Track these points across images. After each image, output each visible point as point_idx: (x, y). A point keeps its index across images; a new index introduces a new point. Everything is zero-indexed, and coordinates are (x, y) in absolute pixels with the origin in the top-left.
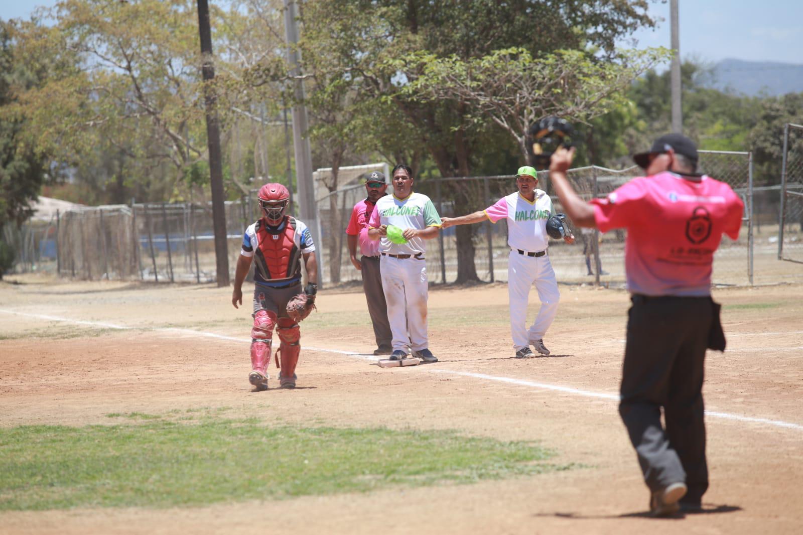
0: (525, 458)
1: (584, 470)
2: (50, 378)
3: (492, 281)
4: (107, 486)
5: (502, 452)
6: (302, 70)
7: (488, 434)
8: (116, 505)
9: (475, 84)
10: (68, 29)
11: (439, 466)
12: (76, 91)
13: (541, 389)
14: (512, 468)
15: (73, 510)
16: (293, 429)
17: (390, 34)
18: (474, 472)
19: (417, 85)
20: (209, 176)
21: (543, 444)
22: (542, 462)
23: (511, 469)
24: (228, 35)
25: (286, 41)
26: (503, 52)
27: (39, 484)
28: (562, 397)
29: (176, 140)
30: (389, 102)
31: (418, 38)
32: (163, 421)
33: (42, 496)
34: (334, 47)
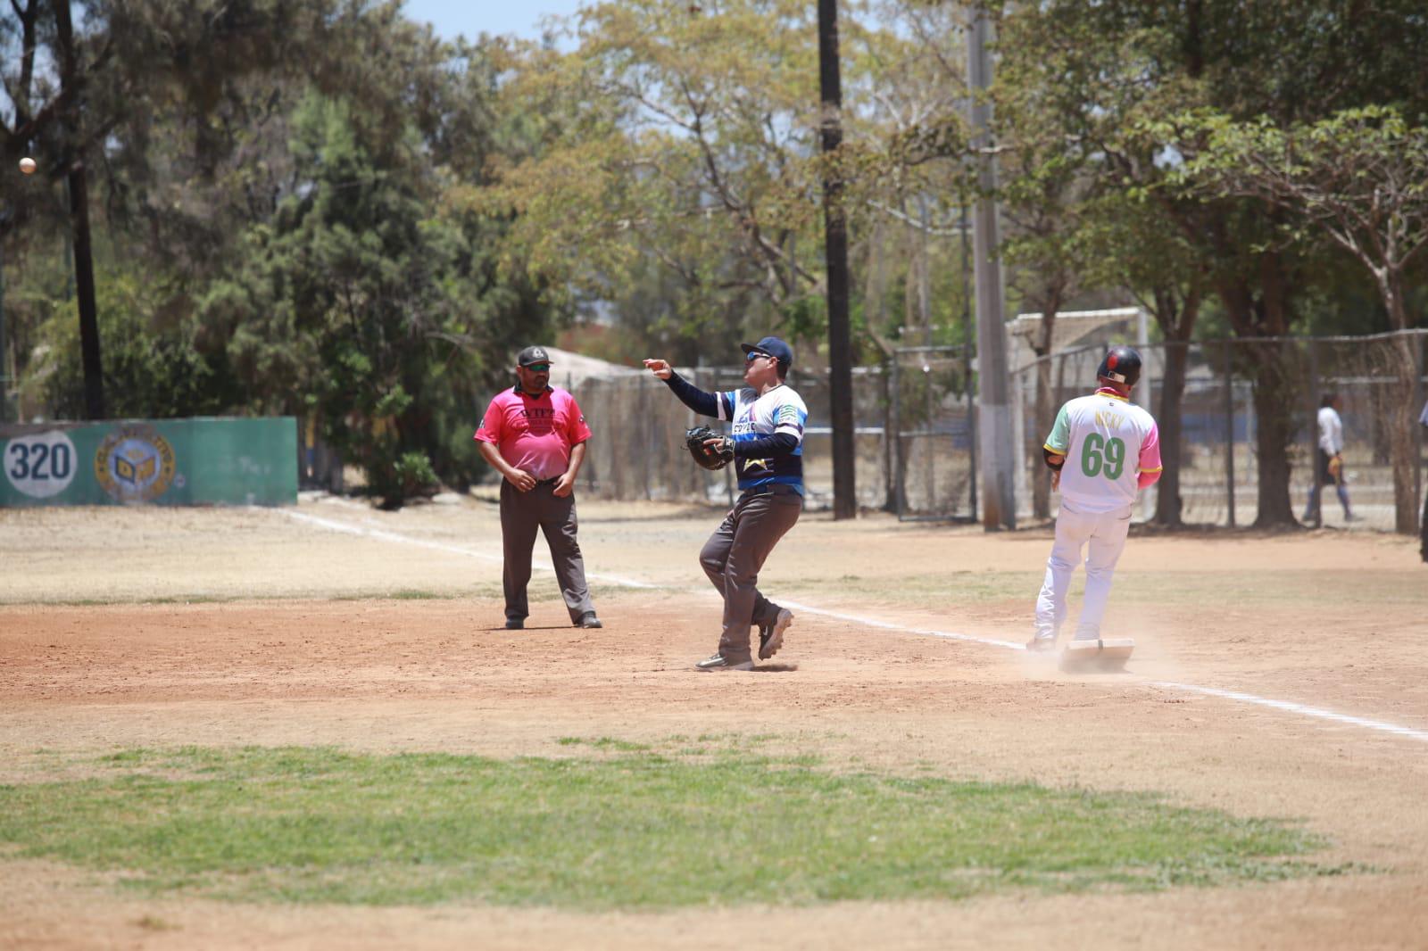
0: (1267, 850)
1: (1368, 877)
2: (485, 669)
3: (1318, 525)
4: (512, 869)
5: (1230, 836)
6: (994, 137)
7: (1217, 803)
8: (515, 903)
9: (1298, 170)
10: (596, 54)
11: (1105, 857)
12: (601, 166)
13: (1342, 723)
14: (1238, 866)
15: (438, 908)
16: (874, 780)
17: (1152, 77)
18: (1167, 871)
19: (1193, 169)
20: (826, 323)
21: (1308, 826)
22: (1294, 859)
23: (1233, 869)
24: (875, 73)
25: (969, 85)
26: (1354, 114)
27: (395, 860)
28: (1376, 740)
29: (772, 255)
30: (1142, 199)
31: (1201, 85)
32: (652, 754)
33: (393, 881)
34: (1049, 99)
